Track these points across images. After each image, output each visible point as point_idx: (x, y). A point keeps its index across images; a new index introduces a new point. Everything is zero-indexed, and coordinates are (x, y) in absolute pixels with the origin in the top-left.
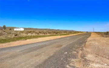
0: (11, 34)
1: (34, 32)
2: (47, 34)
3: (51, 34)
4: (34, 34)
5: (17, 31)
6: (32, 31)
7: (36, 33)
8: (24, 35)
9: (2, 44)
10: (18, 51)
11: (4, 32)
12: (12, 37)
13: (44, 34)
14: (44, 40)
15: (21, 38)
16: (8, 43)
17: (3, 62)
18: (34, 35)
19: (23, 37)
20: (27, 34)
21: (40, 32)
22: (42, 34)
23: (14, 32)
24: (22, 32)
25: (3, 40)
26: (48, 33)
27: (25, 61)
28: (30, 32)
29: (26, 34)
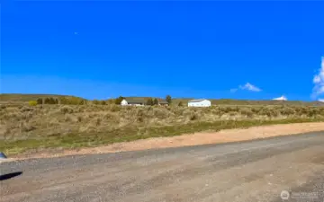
0: (181, 114)
1: (237, 110)
2: (276, 115)
3: (293, 116)
4: (238, 117)
5: (195, 109)
6: (233, 106)
7: (243, 113)
8: (213, 118)
9: (165, 138)
10: (201, 158)
11: (169, 109)
12: (186, 123)
13: (269, 115)
14: (268, 135)
15: (205, 126)
16: (177, 137)
17: (172, 183)
18: (239, 120)
19: (211, 125)
20: (221, 115)
21: (253, 111)
22: (261, 116)
23: (188, 111)
24: (207, 110)
25: (166, 128)
26: (282, 113)
27: (220, 191)
28: (227, 111)
29: (217, 116)
